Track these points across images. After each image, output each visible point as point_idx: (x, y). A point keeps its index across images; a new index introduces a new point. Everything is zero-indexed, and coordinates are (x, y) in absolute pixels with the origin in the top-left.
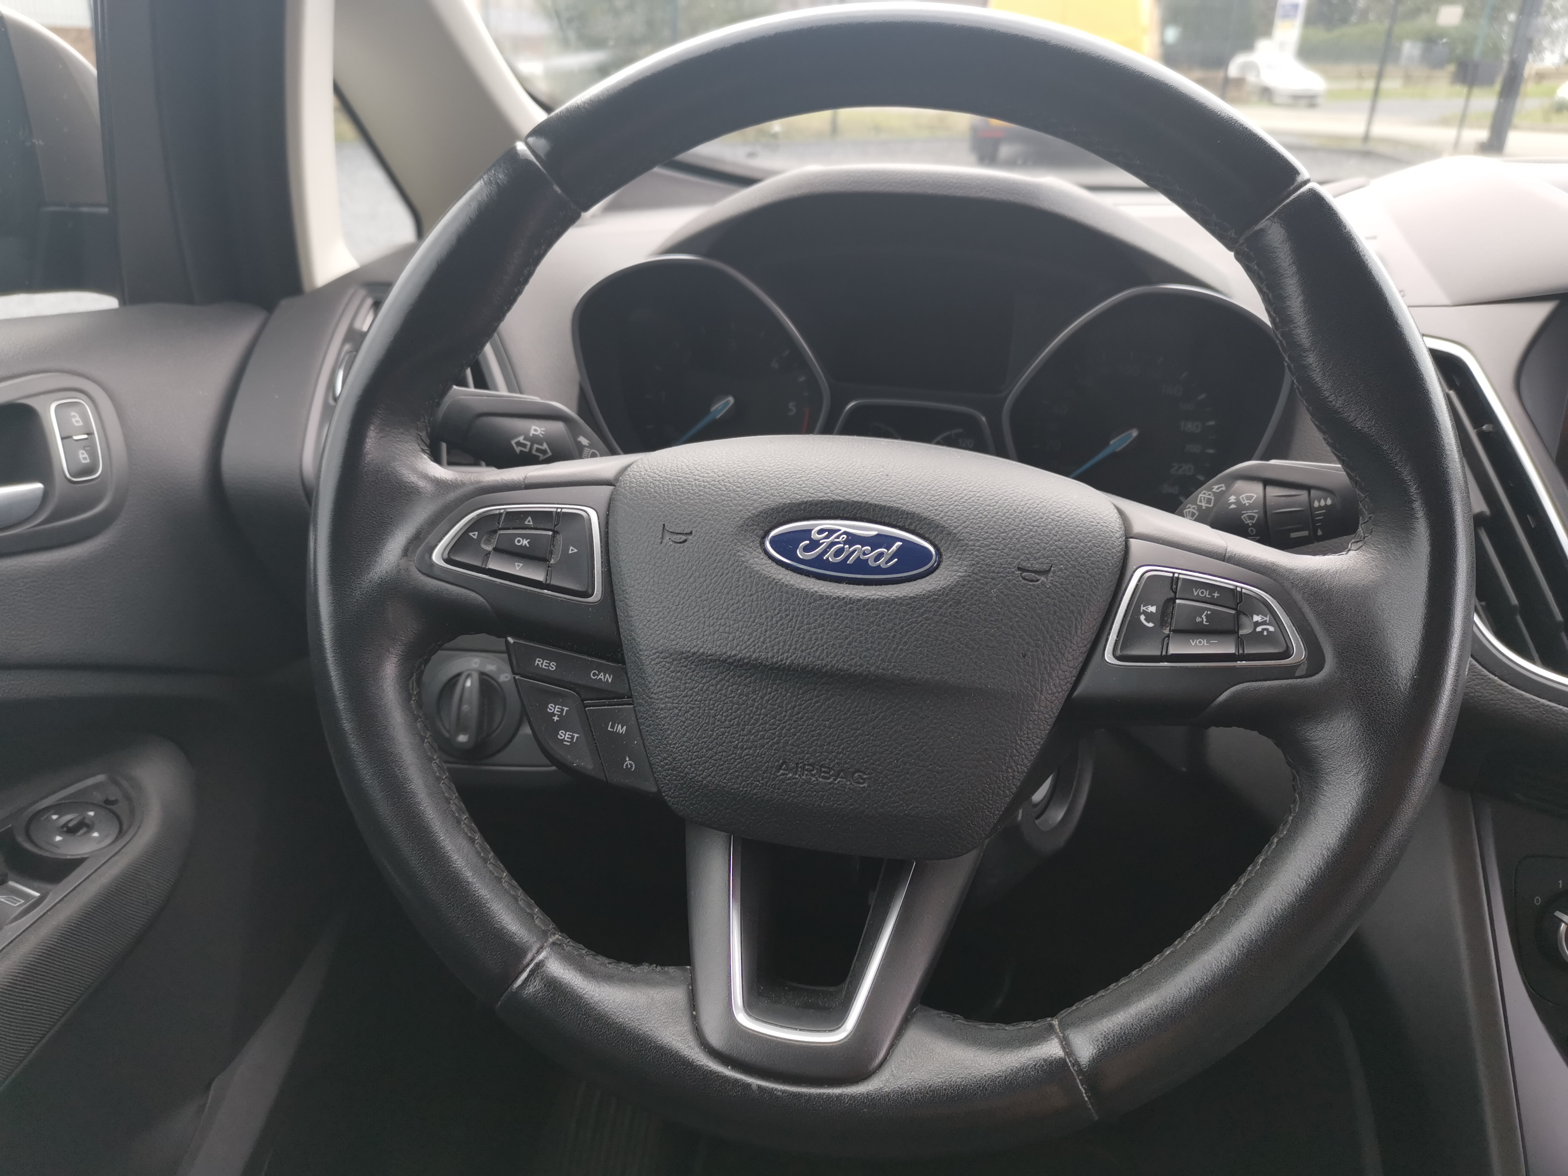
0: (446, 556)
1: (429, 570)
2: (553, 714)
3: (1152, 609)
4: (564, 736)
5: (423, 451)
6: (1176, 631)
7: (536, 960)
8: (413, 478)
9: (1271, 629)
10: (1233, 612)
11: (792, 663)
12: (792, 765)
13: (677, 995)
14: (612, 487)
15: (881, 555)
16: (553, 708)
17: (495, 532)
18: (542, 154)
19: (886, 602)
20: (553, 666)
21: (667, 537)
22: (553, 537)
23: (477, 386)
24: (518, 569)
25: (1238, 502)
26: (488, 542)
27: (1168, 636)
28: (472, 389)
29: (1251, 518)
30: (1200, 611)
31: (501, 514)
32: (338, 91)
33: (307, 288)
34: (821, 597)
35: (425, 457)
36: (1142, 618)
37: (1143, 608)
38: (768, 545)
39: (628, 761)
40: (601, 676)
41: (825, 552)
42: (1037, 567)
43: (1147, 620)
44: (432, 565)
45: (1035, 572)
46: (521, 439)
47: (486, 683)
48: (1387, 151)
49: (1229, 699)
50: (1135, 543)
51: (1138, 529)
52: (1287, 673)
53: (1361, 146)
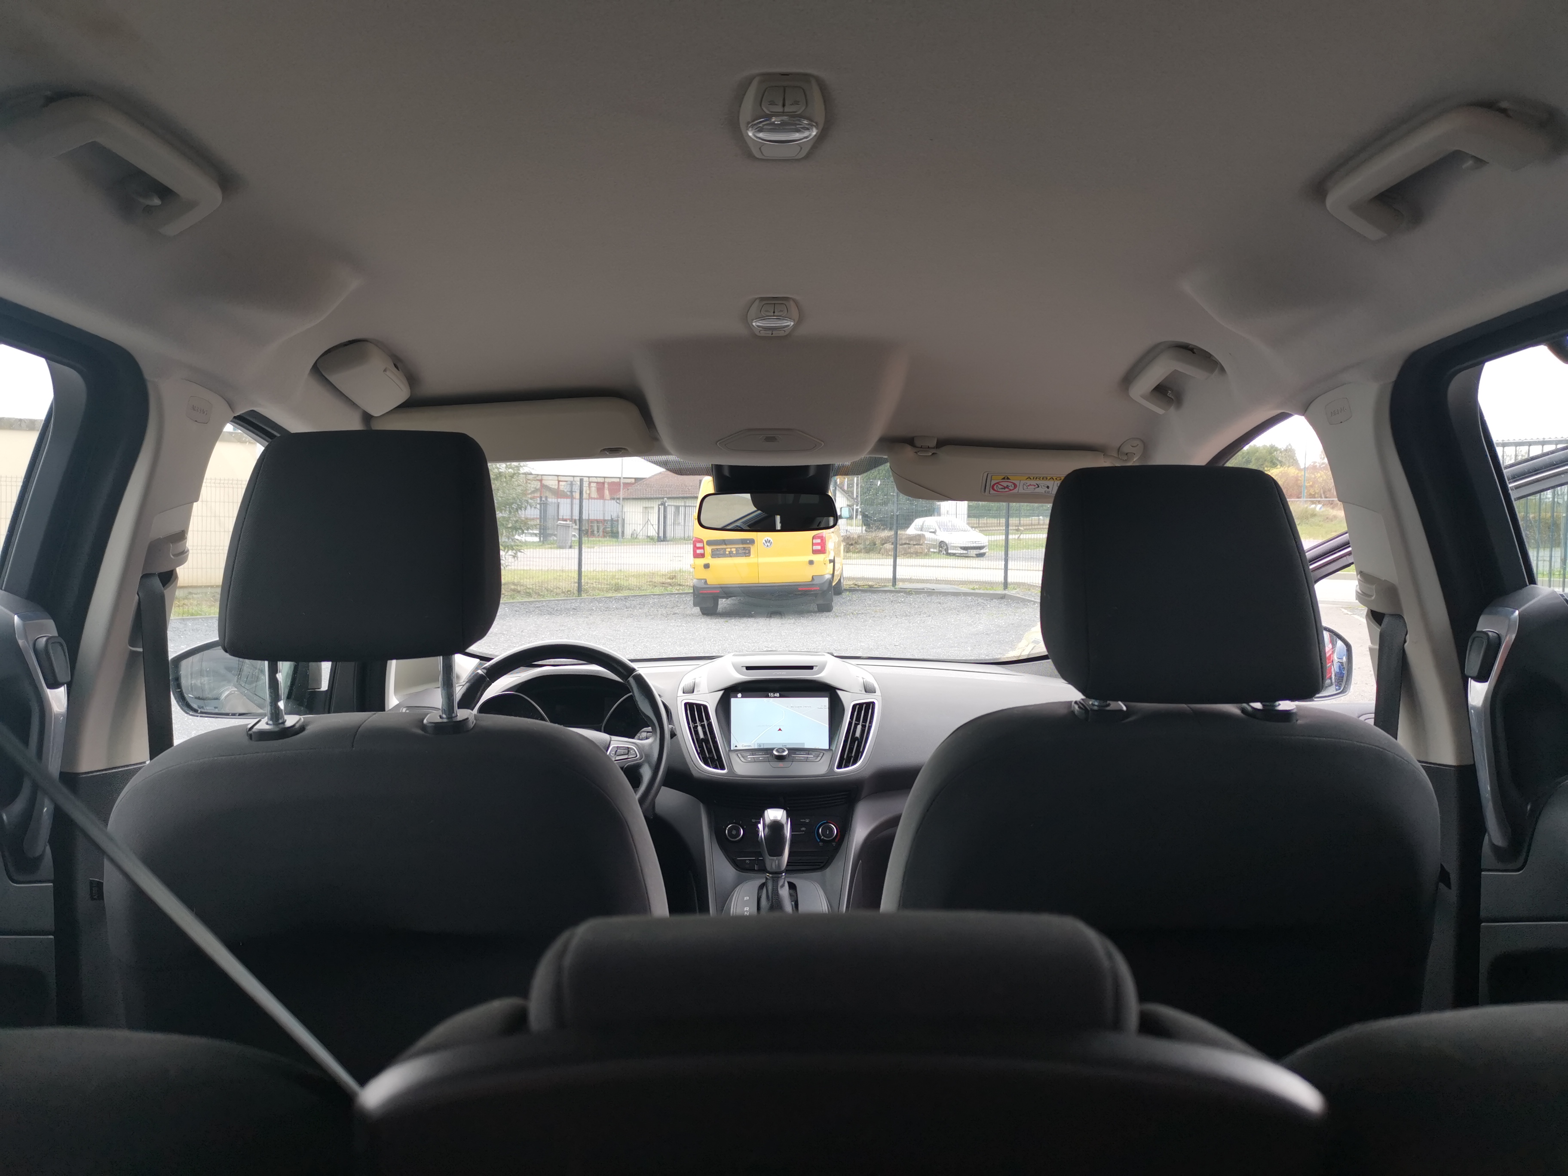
3: (613, 753)
6: (617, 755)
9: (633, 753)
10: (627, 752)
25: (645, 734)
27: (616, 757)
29: (648, 737)
30: (621, 752)
36: (611, 755)
37: (611, 753)
48: (1018, 595)
49: (627, 766)
50: (612, 742)
51: (612, 739)
52: (637, 760)
53: (1000, 591)
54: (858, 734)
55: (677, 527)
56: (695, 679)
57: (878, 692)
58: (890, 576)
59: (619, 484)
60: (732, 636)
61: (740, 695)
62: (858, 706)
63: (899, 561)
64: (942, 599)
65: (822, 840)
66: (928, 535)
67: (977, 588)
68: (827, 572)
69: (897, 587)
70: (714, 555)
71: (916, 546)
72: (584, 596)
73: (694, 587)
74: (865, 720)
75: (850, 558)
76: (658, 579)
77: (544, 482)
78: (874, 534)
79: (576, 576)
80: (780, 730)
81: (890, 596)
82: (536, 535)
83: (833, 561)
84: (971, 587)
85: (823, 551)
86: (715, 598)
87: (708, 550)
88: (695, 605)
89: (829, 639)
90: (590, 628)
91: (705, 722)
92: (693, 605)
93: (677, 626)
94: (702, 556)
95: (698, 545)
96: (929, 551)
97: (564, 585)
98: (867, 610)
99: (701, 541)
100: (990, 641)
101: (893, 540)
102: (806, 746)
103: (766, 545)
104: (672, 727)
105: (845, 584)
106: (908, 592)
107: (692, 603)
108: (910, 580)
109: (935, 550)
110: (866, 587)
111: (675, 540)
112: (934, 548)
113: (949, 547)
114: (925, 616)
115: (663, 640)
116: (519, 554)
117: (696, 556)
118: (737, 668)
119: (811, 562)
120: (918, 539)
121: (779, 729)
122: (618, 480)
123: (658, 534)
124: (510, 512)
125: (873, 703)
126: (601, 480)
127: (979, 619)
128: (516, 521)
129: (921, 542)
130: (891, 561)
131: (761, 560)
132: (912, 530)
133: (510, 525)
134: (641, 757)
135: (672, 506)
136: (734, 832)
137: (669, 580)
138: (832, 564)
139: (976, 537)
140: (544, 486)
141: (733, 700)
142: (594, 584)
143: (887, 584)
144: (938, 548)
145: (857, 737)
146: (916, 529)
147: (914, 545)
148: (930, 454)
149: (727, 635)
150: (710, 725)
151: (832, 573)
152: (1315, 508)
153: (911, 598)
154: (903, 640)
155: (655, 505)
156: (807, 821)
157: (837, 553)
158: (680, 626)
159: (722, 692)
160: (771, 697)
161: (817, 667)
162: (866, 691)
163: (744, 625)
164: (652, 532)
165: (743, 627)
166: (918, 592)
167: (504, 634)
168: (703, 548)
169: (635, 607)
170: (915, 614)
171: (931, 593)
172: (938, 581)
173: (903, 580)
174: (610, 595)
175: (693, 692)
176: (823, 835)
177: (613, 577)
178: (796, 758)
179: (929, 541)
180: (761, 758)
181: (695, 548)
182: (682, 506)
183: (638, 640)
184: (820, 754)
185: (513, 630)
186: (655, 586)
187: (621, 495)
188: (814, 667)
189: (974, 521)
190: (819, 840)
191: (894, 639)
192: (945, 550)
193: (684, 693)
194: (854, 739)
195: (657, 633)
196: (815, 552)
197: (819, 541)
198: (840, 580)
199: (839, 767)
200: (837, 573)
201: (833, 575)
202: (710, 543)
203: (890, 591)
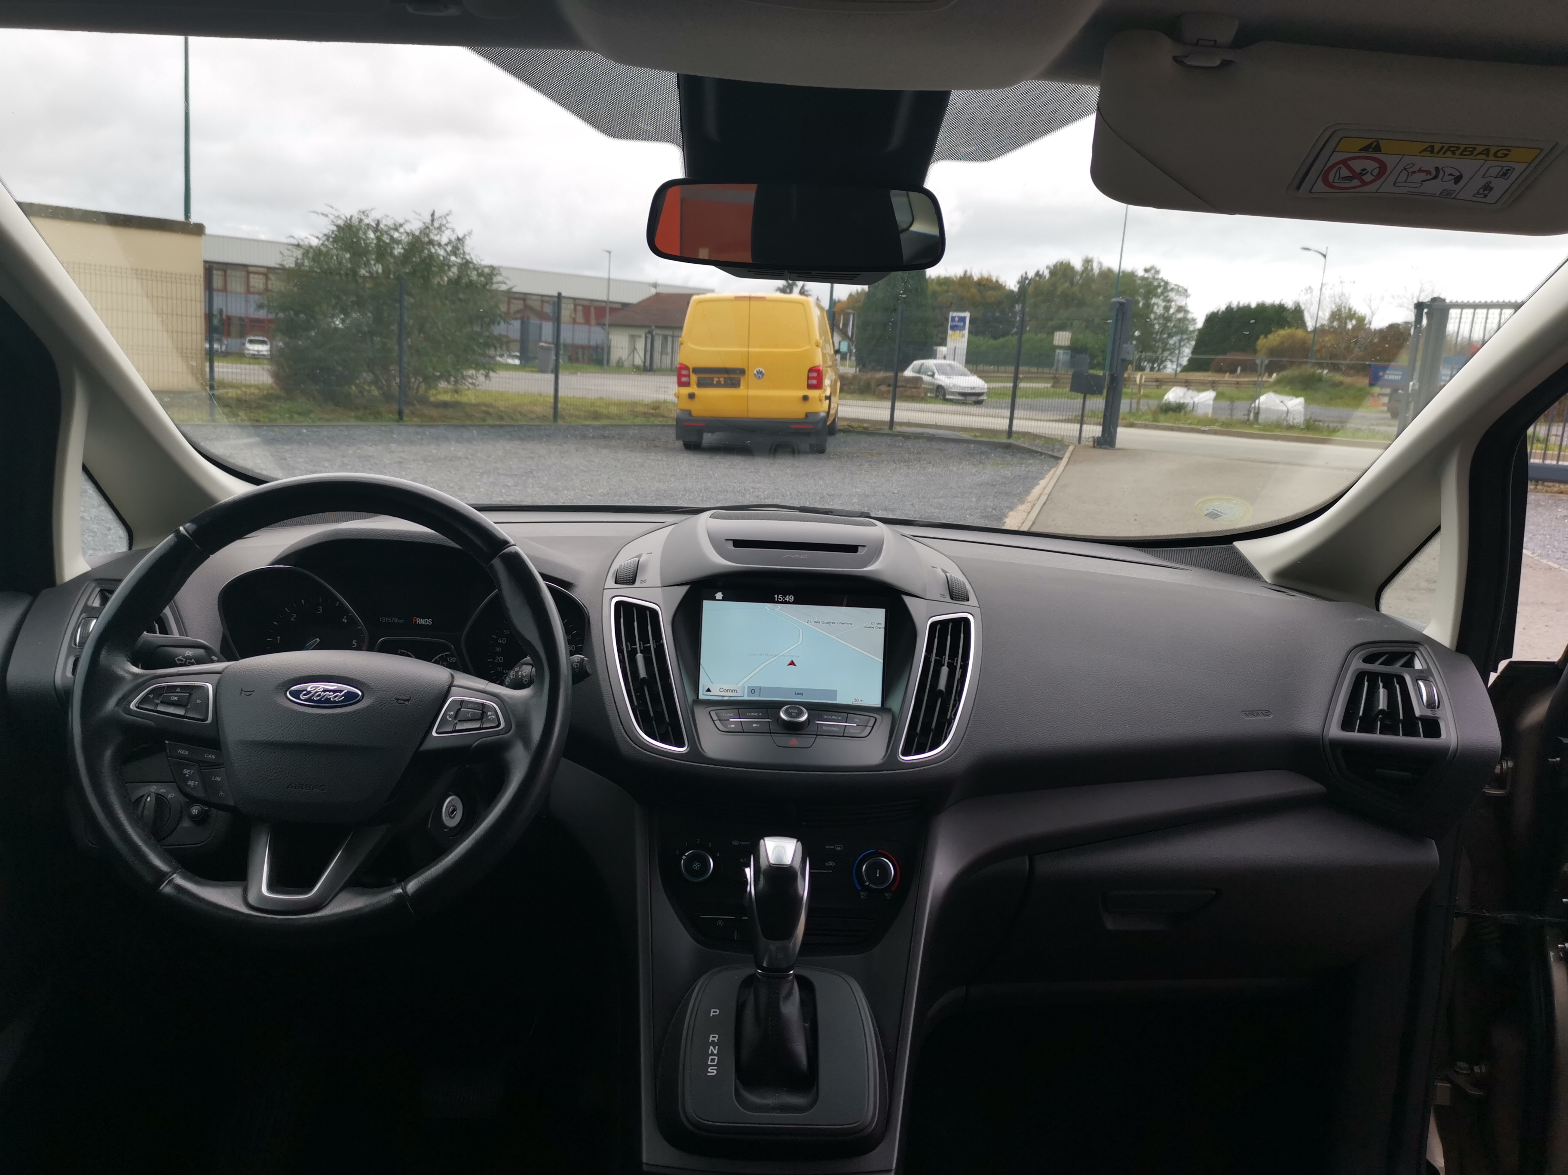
0: (137, 705)
1: (129, 712)
2: (186, 774)
3: (452, 713)
4: (191, 783)
5: (128, 661)
6: (459, 721)
7: (170, 878)
8: (121, 672)
9: (494, 717)
10: (481, 712)
11: (294, 741)
12: (293, 785)
13: (239, 891)
14: (220, 675)
15: (337, 696)
16: (186, 771)
17: (161, 695)
18: (190, 532)
19: (337, 714)
20: (187, 753)
21: (243, 693)
22: (189, 696)
23: (160, 633)
24: (171, 710)
25: (522, 675)
26: (158, 699)
27: (456, 723)
28: (158, 635)
29: (526, 681)
30: (469, 712)
31: (164, 687)
32: (85, 469)
33: (58, 582)
34: (309, 714)
35: (129, 663)
36: (448, 717)
37: (448, 713)
38: (288, 693)
39: (221, 793)
40: (210, 756)
41: (313, 696)
42: (404, 698)
43: (450, 717)
44: (131, 710)
45: (404, 700)
46: (180, 657)
47: (159, 798)
48: (1024, 445)
49: (477, 745)
50: (453, 689)
51: (456, 683)
52: (498, 733)
53: (1004, 440)
54: (942, 685)
55: (664, 357)
56: (639, 556)
57: (973, 600)
58: (887, 419)
59: (604, 308)
60: (716, 475)
61: (719, 595)
62: (939, 626)
63: (897, 404)
64: (942, 445)
65: (867, 889)
66: (926, 378)
67: (978, 436)
68: (823, 410)
69: (894, 430)
70: (700, 385)
71: (912, 390)
72: (560, 422)
73: (678, 419)
74: (953, 654)
75: (844, 399)
76: (640, 409)
77: (529, 302)
78: (869, 375)
79: (552, 400)
80: (792, 663)
81: (889, 440)
82: (516, 357)
83: (829, 399)
84: (973, 434)
85: (819, 386)
86: (700, 432)
87: (694, 378)
88: (678, 438)
89: (821, 482)
90: (562, 457)
91: (652, 644)
92: (675, 438)
93: (658, 460)
94: (687, 384)
95: (684, 372)
96: (926, 394)
97: (539, 409)
98: (863, 453)
99: (687, 368)
100: (996, 493)
101: (892, 382)
102: (841, 700)
103: (757, 376)
104: (583, 659)
105: (840, 424)
106: (907, 437)
107: (674, 436)
108: (908, 424)
109: (932, 395)
110: (860, 429)
111: (662, 371)
112: (931, 393)
113: (947, 392)
114: (925, 462)
115: (641, 475)
116: (491, 374)
117: (681, 384)
118: (716, 542)
119: (805, 398)
120: (916, 382)
121: (789, 662)
122: (604, 304)
123: (644, 362)
124: (482, 326)
125: (966, 621)
126: (587, 303)
127: (984, 469)
128: (488, 337)
129: (918, 385)
130: (888, 403)
131: (752, 392)
132: (908, 373)
133: (481, 341)
134: (508, 729)
135: (659, 334)
136: (696, 866)
137: (652, 411)
138: (827, 401)
139: (973, 382)
140: (527, 307)
141: (707, 605)
142: (572, 410)
143: (884, 427)
144: (935, 393)
145: (941, 691)
146: (913, 371)
147: (911, 388)
148: (1217, 63)
149: (711, 473)
150: (660, 649)
151: (827, 410)
152: (1322, 372)
153: (909, 443)
154: (902, 487)
155: (642, 333)
156: (839, 849)
157: (833, 392)
158: (660, 460)
159: (685, 589)
160: (778, 602)
161: (866, 549)
162: (952, 598)
163: (729, 463)
164: (638, 361)
165: (729, 465)
166: (918, 437)
167: (468, 459)
168: (688, 376)
169: (613, 437)
170: (914, 461)
171: (931, 438)
172: (936, 427)
173: (901, 424)
174: (588, 423)
175: (633, 581)
176: (869, 879)
177: (592, 404)
178: (824, 728)
179: (926, 384)
180: (754, 725)
181: (680, 376)
182: (670, 336)
183: (613, 472)
184: (869, 721)
185: (479, 455)
186: (637, 416)
187: (607, 321)
188: (860, 548)
189: (971, 367)
190: (859, 888)
191: (892, 486)
192: (942, 395)
193: (616, 582)
194: (935, 693)
195: (635, 466)
196: (810, 387)
197: (815, 375)
198: (834, 420)
199: (906, 753)
200: (832, 412)
201: (828, 413)
202: (696, 370)
203: (888, 435)
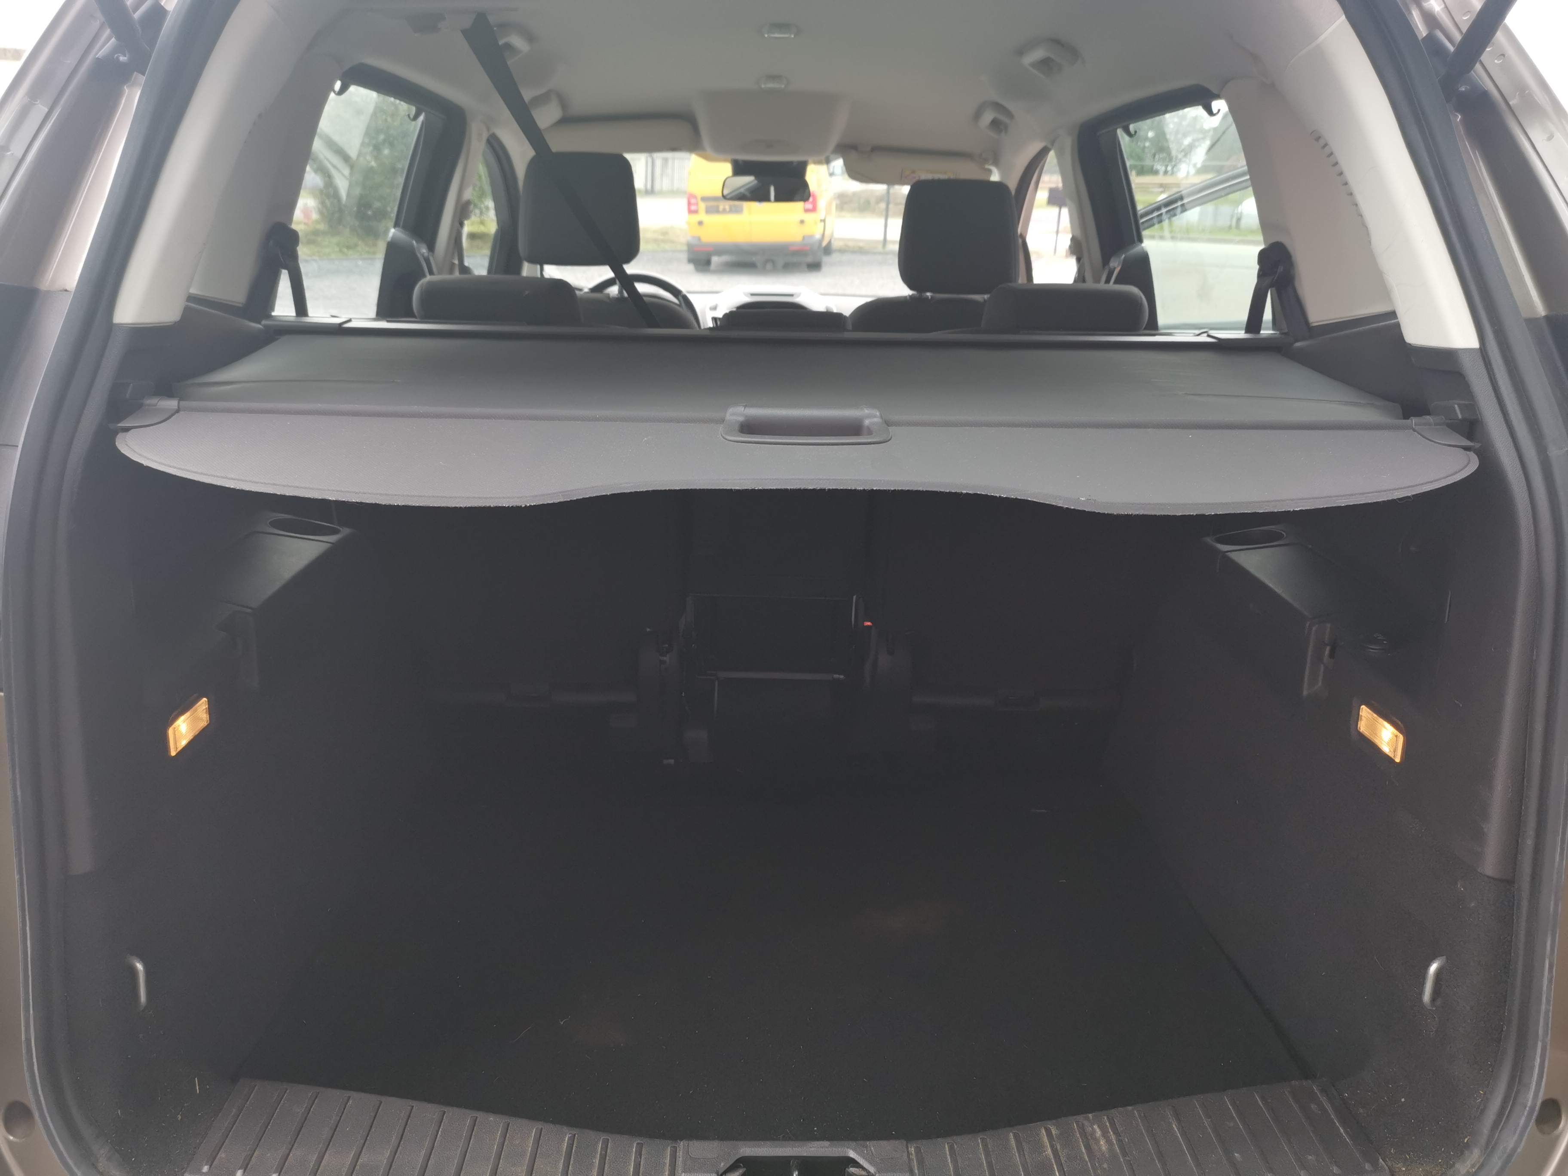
55: (665, 179)
58: (881, 238)
63: (890, 221)
68: (818, 232)
69: (886, 248)
70: (709, 211)
73: (689, 245)
75: (841, 217)
76: (650, 235)
81: (881, 258)
83: (824, 221)
85: (815, 208)
86: (708, 255)
87: (702, 206)
88: (687, 263)
94: (696, 212)
95: (693, 200)
98: (857, 271)
99: (694, 197)
105: (836, 245)
107: (683, 262)
110: (855, 248)
111: (662, 193)
117: (690, 212)
119: (802, 222)
123: (646, 185)
130: (882, 221)
131: (754, 218)
135: (660, 157)
137: (662, 237)
138: (823, 223)
143: (877, 246)
151: (822, 233)
157: (828, 212)
168: (697, 204)
173: (893, 242)
175: (716, 310)
181: (689, 204)
182: (670, 158)
186: (648, 243)
188: (794, 295)
193: (710, 310)
196: (807, 210)
198: (830, 241)
200: (828, 233)
201: (823, 235)
202: (704, 199)
203: (880, 253)
